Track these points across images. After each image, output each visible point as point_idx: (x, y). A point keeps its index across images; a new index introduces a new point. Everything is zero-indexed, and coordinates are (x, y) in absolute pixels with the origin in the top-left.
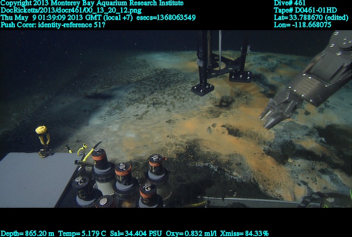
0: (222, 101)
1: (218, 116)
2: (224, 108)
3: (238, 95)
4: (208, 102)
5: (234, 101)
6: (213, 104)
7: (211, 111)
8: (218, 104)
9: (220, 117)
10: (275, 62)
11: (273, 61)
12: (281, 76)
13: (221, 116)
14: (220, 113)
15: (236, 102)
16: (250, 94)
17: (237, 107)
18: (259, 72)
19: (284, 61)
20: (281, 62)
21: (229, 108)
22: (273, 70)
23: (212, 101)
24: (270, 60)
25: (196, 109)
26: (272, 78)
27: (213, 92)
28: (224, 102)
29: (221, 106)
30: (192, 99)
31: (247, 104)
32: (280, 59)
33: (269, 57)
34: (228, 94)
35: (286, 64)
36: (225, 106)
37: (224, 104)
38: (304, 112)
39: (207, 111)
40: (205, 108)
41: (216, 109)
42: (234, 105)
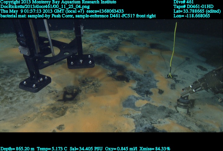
0: (66, 93)
1: (63, 114)
2: (70, 102)
3: (84, 82)
4: (47, 98)
5: (81, 91)
6: (54, 98)
7: (54, 109)
8: (61, 98)
9: (66, 115)
10: (117, 40)
11: (114, 39)
12: (126, 55)
13: (68, 113)
14: (66, 109)
15: (83, 91)
16: (97, 79)
17: (85, 98)
18: (102, 52)
19: (126, 38)
20: (123, 39)
21: (76, 100)
22: (116, 48)
23: (53, 96)
24: (111, 38)
25: (32, 110)
26: (117, 58)
27: (51, 85)
28: (68, 94)
29: (65, 100)
30: (25, 97)
31: (96, 92)
32: (121, 36)
33: (109, 34)
34: (72, 83)
35: (128, 41)
36: (71, 99)
37: (68, 96)
38: (157, 91)
39: (48, 110)
40: (45, 106)
41: (60, 105)
42: (81, 96)
